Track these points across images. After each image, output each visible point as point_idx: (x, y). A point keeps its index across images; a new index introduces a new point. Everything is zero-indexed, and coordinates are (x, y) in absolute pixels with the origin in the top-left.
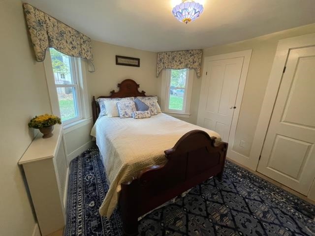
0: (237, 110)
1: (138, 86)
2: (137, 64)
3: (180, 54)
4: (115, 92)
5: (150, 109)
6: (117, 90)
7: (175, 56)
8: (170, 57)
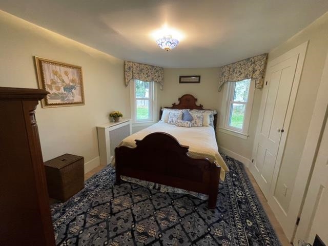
0: (285, 134)
1: (196, 100)
2: (198, 81)
3: (240, 64)
4: (176, 104)
5: (194, 120)
6: (177, 102)
7: (236, 68)
8: (231, 70)
